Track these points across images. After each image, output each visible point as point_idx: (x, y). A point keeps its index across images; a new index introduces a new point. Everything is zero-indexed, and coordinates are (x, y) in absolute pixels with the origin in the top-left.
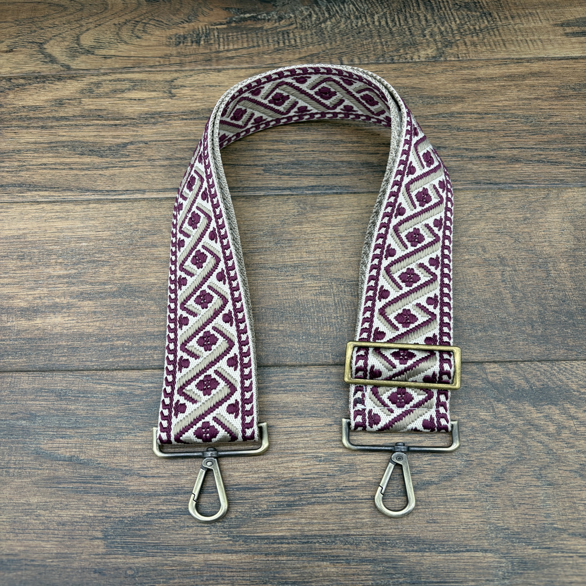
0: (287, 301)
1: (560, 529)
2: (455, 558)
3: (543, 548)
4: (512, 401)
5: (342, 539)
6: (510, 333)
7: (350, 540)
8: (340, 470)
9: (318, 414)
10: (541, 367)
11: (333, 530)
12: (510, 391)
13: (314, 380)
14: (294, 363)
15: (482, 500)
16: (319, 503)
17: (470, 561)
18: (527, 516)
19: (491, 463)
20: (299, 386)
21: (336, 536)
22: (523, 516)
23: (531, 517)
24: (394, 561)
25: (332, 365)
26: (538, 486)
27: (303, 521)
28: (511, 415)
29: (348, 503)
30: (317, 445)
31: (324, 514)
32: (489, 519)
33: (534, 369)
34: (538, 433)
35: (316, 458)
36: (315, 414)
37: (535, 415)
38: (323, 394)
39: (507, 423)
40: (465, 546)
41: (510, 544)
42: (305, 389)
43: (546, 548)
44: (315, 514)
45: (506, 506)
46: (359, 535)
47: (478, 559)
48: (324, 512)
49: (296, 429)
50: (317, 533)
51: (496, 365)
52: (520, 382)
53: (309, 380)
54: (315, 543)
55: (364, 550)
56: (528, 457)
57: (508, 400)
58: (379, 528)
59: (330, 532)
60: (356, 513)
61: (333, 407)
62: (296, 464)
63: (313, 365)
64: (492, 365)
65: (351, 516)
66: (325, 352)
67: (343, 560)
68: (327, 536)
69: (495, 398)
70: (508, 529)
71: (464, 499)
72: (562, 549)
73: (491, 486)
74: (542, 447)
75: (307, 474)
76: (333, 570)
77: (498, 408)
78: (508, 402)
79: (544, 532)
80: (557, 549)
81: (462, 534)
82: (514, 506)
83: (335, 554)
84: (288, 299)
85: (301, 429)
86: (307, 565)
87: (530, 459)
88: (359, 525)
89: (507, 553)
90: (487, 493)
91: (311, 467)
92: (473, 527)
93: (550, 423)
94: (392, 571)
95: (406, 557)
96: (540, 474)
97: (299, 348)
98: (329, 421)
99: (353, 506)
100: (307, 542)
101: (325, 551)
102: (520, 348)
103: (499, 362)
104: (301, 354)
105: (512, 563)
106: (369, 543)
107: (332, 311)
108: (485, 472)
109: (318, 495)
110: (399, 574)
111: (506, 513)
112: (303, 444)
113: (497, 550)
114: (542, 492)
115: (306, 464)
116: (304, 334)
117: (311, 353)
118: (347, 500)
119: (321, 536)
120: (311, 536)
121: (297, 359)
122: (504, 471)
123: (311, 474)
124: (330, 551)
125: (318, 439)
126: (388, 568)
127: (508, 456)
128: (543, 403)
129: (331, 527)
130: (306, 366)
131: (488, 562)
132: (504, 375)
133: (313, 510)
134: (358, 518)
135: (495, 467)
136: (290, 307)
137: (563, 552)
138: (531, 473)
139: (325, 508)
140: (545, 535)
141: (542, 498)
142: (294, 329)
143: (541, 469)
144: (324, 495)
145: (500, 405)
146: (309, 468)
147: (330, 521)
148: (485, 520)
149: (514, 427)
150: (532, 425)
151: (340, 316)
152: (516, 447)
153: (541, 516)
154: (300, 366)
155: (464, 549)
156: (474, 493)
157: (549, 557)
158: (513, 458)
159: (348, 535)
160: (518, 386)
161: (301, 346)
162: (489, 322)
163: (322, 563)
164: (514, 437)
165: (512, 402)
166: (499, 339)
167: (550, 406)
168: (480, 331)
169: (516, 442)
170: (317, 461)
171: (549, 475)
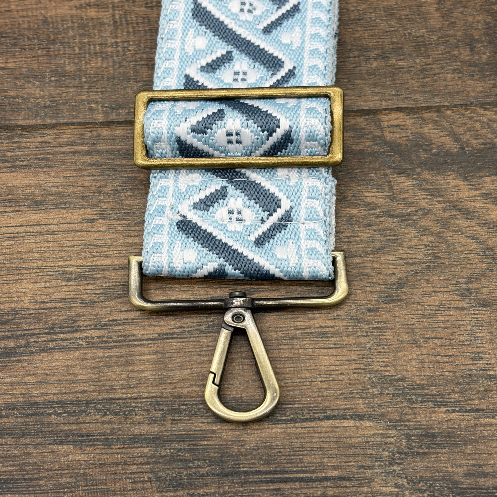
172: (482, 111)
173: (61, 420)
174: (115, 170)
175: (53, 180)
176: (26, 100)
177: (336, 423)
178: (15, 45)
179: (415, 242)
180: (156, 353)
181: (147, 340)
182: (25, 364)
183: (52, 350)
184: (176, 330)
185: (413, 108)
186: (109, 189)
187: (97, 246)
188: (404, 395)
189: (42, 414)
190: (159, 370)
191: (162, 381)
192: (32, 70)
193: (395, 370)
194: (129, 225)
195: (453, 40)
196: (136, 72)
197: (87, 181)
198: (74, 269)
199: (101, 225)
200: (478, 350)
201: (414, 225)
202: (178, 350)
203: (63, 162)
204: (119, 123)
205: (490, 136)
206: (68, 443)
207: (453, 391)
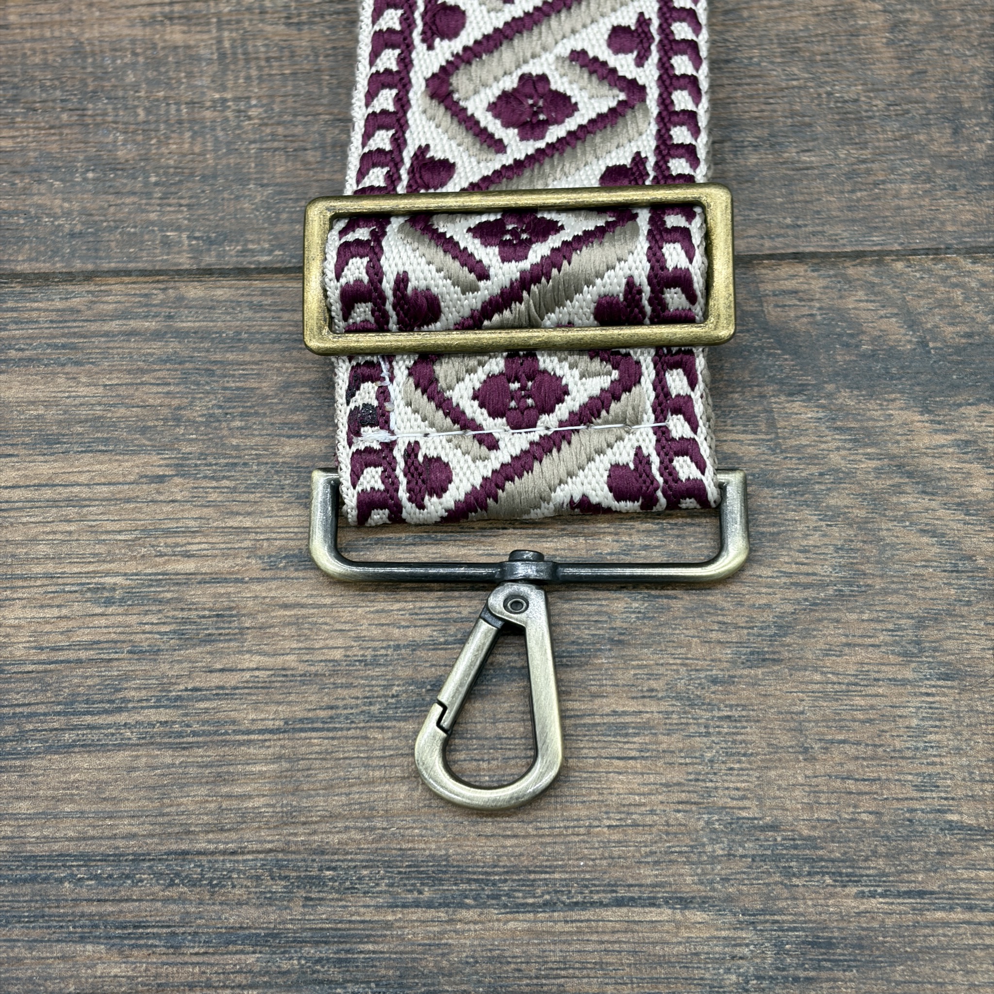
0: (38, 46)
1: (970, 828)
2: (568, 928)
3: (899, 895)
4: (845, 393)
5: (160, 867)
6: (867, 154)
7: (190, 868)
8: (180, 634)
9: (118, 441)
10: (969, 273)
11: (134, 836)
12: (842, 357)
13: (114, 326)
14: (44, 267)
15: (692, 729)
16: (88, 747)
17: (623, 937)
18: (850, 785)
19: (740, 604)
20: (56, 347)
21: (138, 859)
22: (838, 784)
23: (863, 787)
24: (344, 938)
25: (189, 272)
26: (904, 682)
27: (24, 807)
28: (833, 440)
29: (198, 745)
30: (100, 549)
31: (101, 785)
32: (709, 792)
33: (944, 280)
34: (925, 501)
35: (96, 590)
36: (106, 441)
37: (923, 441)
38: (143, 372)
39: (815, 470)
40: (612, 887)
41: (777, 878)
42: (79, 355)
43: (909, 894)
44: (74, 784)
45: (775, 748)
46: (224, 853)
47: (653, 930)
48: (104, 776)
49: (29, 494)
50: (71, 847)
51: (801, 269)
52: (884, 324)
53: (93, 327)
54: (61, 881)
55: (240, 904)
56: (879, 584)
57: (830, 387)
58: (301, 830)
59: (121, 843)
60: (220, 779)
61: (178, 420)
62: (19, 613)
63: (116, 273)
64: (785, 270)
65: (203, 791)
66: (164, 226)
67: (156, 936)
68: (105, 858)
69: (781, 382)
70: (774, 827)
71: (625, 726)
72: (968, 896)
73: (730, 681)
74: (936, 550)
75: (53, 649)
76: (115, 971)
77: (789, 415)
78: (829, 396)
79: (907, 839)
80: (951, 895)
81: (606, 844)
82: (806, 750)
83: (129, 918)
84: (42, 39)
85: (48, 493)
86: (25, 953)
87: (885, 592)
88: (229, 819)
89: (763, 912)
90: (711, 707)
91: (71, 624)
92: (648, 820)
93: (976, 467)
94: (334, 973)
95: (388, 925)
96: (918, 643)
97: (68, 214)
98: (156, 463)
99: (212, 754)
100: (33, 879)
101: (93, 909)
102: (899, 208)
103: (813, 255)
104: (72, 235)
105: (779, 946)
106: (258, 878)
107: (206, 81)
108: (714, 635)
109: (89, 719)
110: (356, 982)
111: (772, 774)
112: (51, 543)
113: (729, 899)
114: (916, 702)
115: (56, 612)
116: (94, 162)
117: (111, 230)
118: (195, 734)
119: (86, 859)
120: (50, 858)
121: (55, 252)
122: (783, 628)
123: (69, 647)
124: (109, 908)
125: (110, 526)
126: (319, 961)
127: (803, 579)
128: (959, 399)
129: (125, 826)
130: (89, 276)
131: (689, 940)
132: (826, 303)
133: (65, 772)
134: (229, 796)
135: (751, 619)
136: (46, 66)
137: (970, 908)
138: (882, 637)
139: (109, 762)
140: (911, 850)
141: (914, 722)
142: (54, 148)
143: (920, 623)
144: (110, 719)
145: (797, 406)
146: (64, 625)
147: (122, 807)
148: (694, 798)
149: (838, 481)
150: (910, 475)
151: (237, 99)
152: (837, 549)
153: (902, 783)
154: (70, 277)
155: (606, 897)
156: (665, 706)
157: (916, 925)
158: (823, 586)
159: (185, 853)
160: (874, 340)
161: (76, 206)
162: (793, 114)
163: (79, 947)
164: (833, 516)
165: (846, 398)
166: (823, 176)
167: (983, 407)
168: (756, 147)
169: (838, 533)
170: (96, 602)
171: (950, 645)
172: (966, 264)
173: (84, 892)
174: (211, 373)
175: (83, 391)
176: (33, 220)
177: (636, 913)
178: (14, 100)
179: (814, 539)
180: (279, 758)
181: (261, 732)
182: (14, 777)
183: (68, 748)
184: (322, 714)
185: (826, 255)
186: (196, 413)
187: (168, 532)
188: (776, 858)
189: (46, 879)
190: (283, 794)
191: (288, 819)
192: (49, 156)
193: (761, 806)
194: (234, 490)
195: (917, 111)
196: (261, 165)
197: (152, 395)
198: (119, 580)
199: (178, 488)
200: (931, 770)
201: (816, 504)
202: (325, 755)
203: (105, 354)
204: (223, 273)
205: (982, 318)
206: (96, 940)
207: (874, 853)
